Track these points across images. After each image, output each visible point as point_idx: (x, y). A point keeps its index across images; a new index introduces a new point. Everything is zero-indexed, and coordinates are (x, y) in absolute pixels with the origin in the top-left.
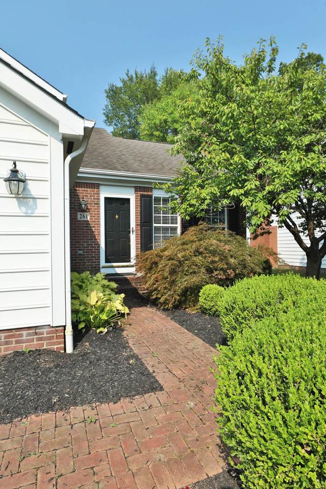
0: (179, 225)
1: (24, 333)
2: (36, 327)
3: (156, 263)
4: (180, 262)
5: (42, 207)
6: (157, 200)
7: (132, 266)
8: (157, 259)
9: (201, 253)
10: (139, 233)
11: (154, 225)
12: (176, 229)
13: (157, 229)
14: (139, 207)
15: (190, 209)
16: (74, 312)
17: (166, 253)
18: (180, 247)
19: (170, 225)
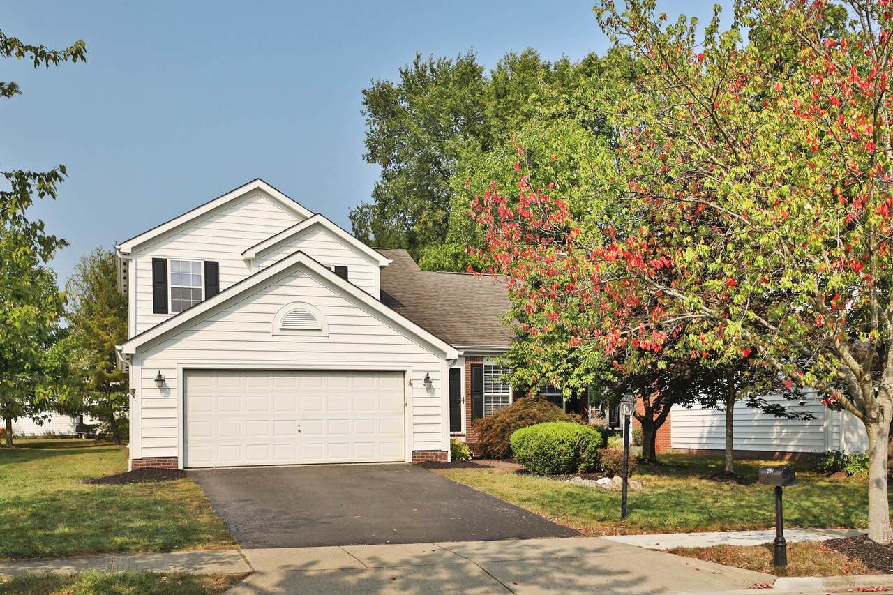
0: (510, 394)
1: (430, 453)
2: (435, 451)
3: (490, 426)
4: (508, 424)
5: (437, 393)
6: (488, 368)
7: (463, 435)
8: (492, 423)
9: (523, 419)
10: (470, 403)
11: (485, 394)
12: (507, 398)
13: (488, 398)
14: (470, 377)
15: (519, 382)
16: (451, 445)
17: (498, 419)
18: (509, 414)
19: (501, 394)
